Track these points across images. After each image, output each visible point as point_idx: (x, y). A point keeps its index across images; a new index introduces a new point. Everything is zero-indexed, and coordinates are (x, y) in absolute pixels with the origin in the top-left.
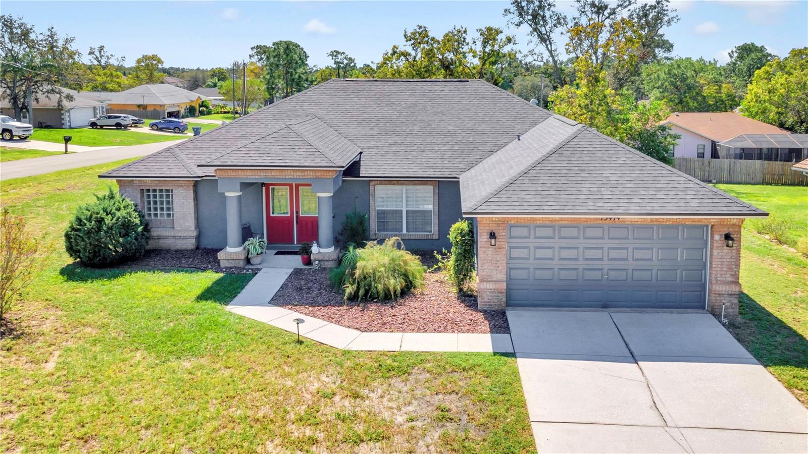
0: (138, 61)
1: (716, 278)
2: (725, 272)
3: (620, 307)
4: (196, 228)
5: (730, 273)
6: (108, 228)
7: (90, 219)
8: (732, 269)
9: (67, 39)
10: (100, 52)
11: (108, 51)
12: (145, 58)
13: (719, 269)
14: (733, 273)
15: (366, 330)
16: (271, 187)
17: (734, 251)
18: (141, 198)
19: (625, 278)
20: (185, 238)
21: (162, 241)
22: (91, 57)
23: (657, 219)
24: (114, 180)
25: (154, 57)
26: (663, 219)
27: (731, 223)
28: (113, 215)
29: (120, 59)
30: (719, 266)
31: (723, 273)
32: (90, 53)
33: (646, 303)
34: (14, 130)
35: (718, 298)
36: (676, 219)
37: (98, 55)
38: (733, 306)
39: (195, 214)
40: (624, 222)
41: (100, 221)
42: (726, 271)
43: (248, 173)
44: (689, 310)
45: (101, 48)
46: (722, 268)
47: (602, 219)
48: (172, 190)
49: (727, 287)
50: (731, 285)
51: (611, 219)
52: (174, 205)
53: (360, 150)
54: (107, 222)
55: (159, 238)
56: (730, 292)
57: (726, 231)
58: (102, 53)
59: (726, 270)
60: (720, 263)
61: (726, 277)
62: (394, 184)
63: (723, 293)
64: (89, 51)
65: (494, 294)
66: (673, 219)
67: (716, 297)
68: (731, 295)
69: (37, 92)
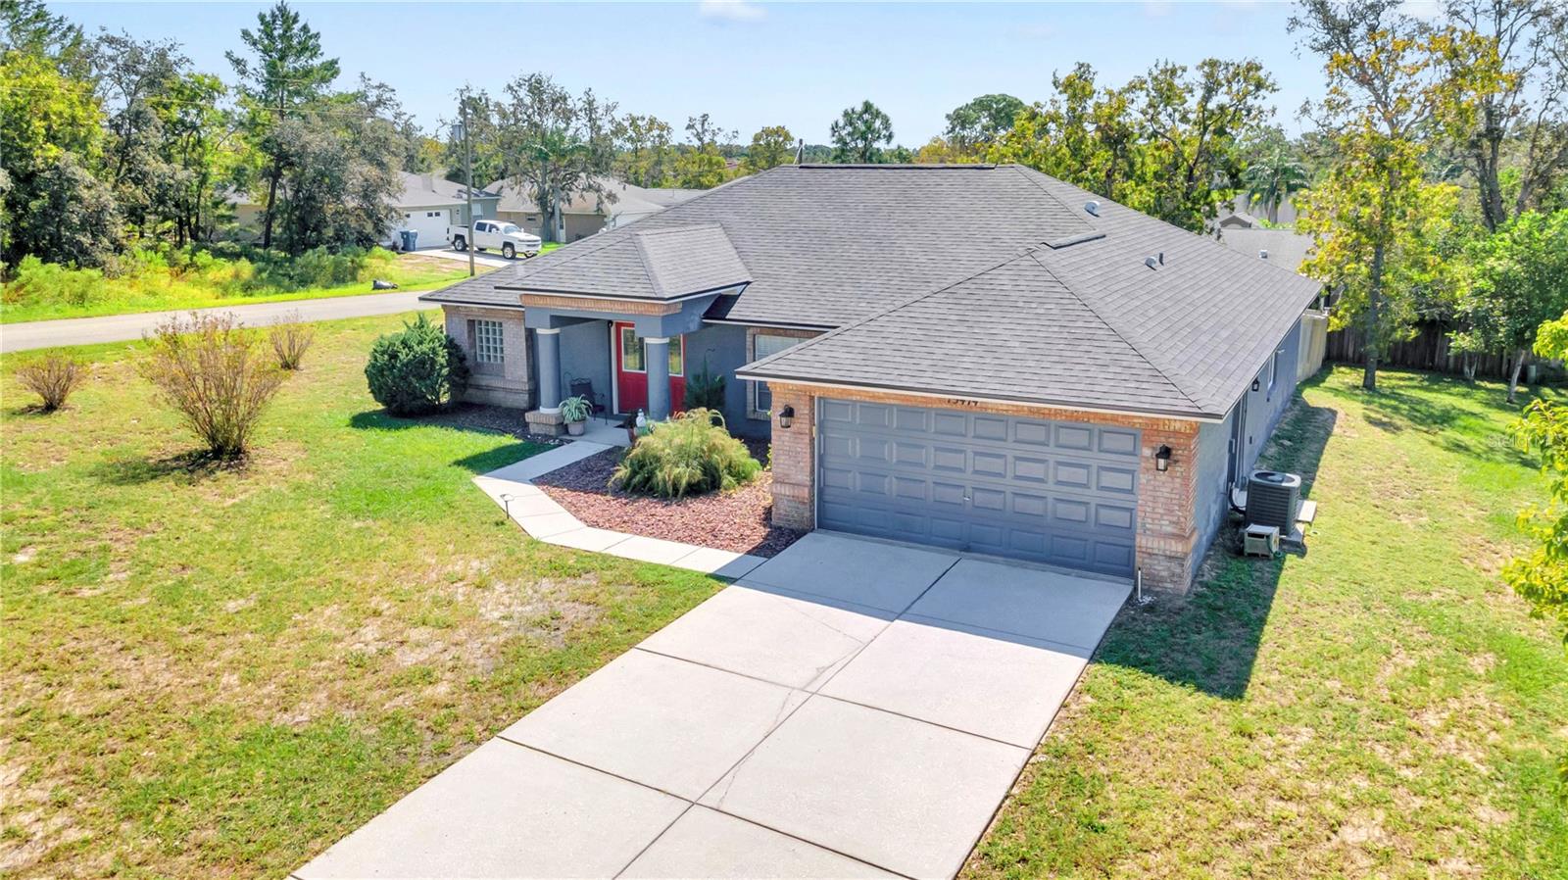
0: (757, 139)
1: (1144, 525)
2: (1159, 516)
3: (991, 554)
4: (529, 379)
5: (1171, 518)
6: (403, 365)
7: (383, 353)
8: (1173, 511)
9: (607, 106)
10: (703, 125)
11: (714, 123)
12: (767, 132)
13: (1148, 509)
14: (1175, 519)
15: (595, 524)
16: (623, 328)
17: (1178, 480)
18: (469, 332)
19: (1001, 507)
20: (517, 392)
21: (491, 394)
22: (689, 133)
23: (1039, 409)
24: (438, 305)
25: (780, 131)
26: (1050, 410)
27: (1172, 428)
28: (410, 348)
29: (731, 135)
30: (1150, 504)
31: (1155, 516)
32: (689, 127)
33: (1034, 554)
34: (516, 244)
35: (1146, 561)
36: (1073, 412)
37: (700, 131)
38: (1175, 579)
39: (528, 359)
40: (986, 409)
41: (394, 356)
42: (1162, 515)
43: (558, 302)
44: (1102, 576)
45: (705, 117)
46: (1154, 508)
47: (949, 401)
48: (501, 324)
49: (1162, 543)
50: (1168, 541)
51: (963, 401)
52: (505, 345)
53: (750, 279)
54: (401, 357)
55: (489, 389)
56: (1168, 553)
57: (1162, 441)
58: (706, 127)
59: (1161, 511)
60: (1151, 499)
61: (1161, 525)
62: (780, 335)
63: (1156, 552)
64: (687, 123)
65: (793, 504)
66: (1066, 411)
67: (1144, 558)
68: (1171, 557)
69: (570, 190)
